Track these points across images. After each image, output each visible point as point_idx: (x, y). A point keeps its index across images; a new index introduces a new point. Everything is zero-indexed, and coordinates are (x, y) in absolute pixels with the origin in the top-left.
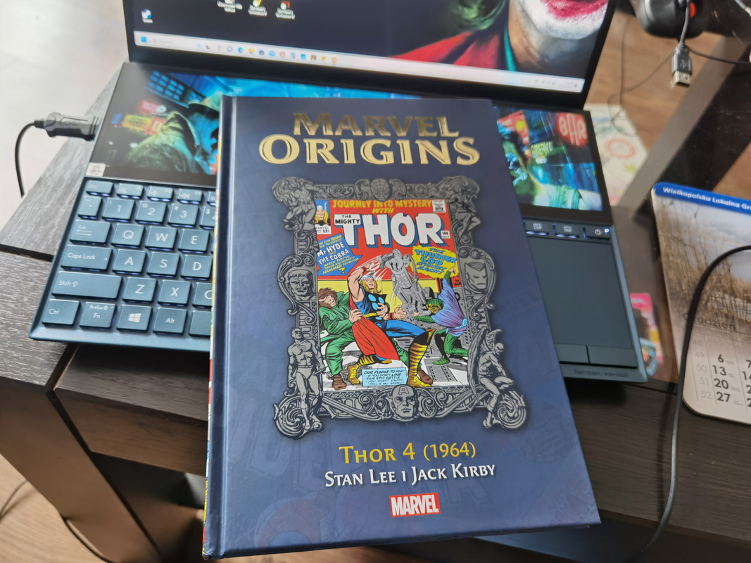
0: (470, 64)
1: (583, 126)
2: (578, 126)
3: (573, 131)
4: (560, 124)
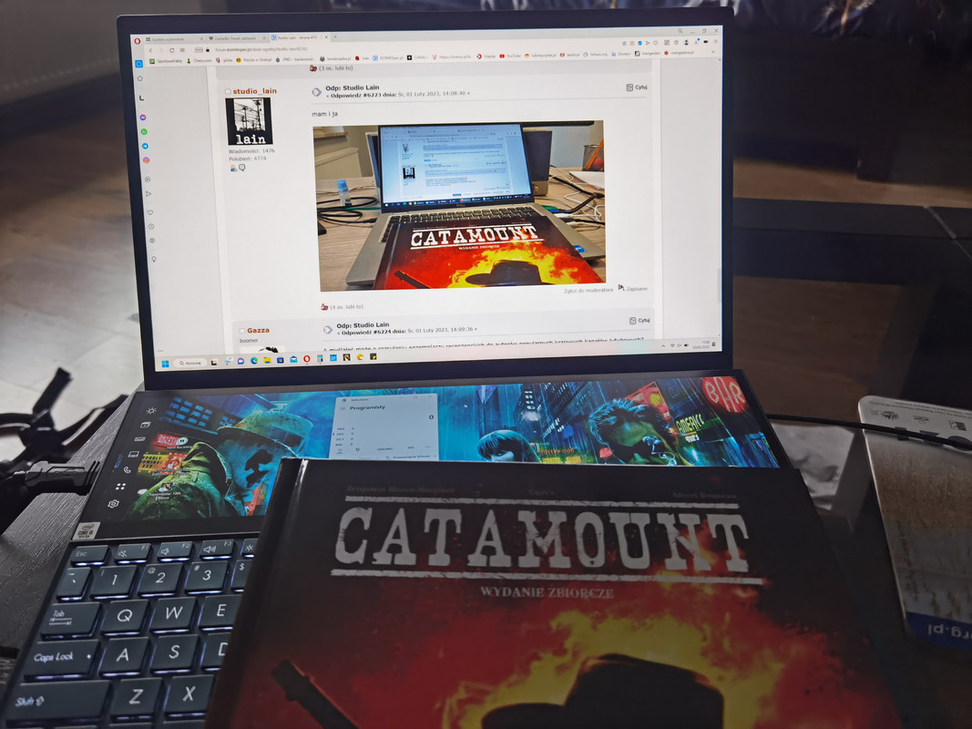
1: (738, 388)
2: (731, 389)
3: (726, 396)
4: (708, 390)
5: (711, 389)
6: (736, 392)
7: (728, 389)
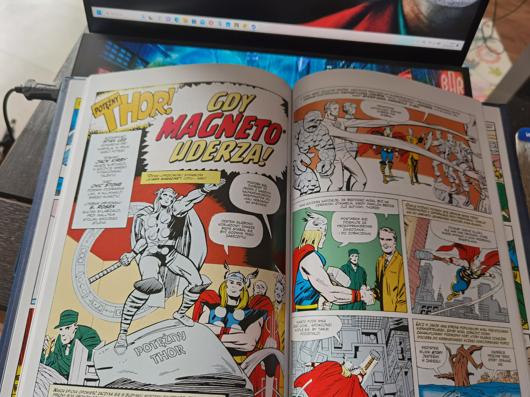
0: (368, 29)
1: (462, 83)
2: (458, 83)
3: (453, 87)
4: (442, 81)
5: (444, 80)
6: (460, 85)
7: (456, 82)
